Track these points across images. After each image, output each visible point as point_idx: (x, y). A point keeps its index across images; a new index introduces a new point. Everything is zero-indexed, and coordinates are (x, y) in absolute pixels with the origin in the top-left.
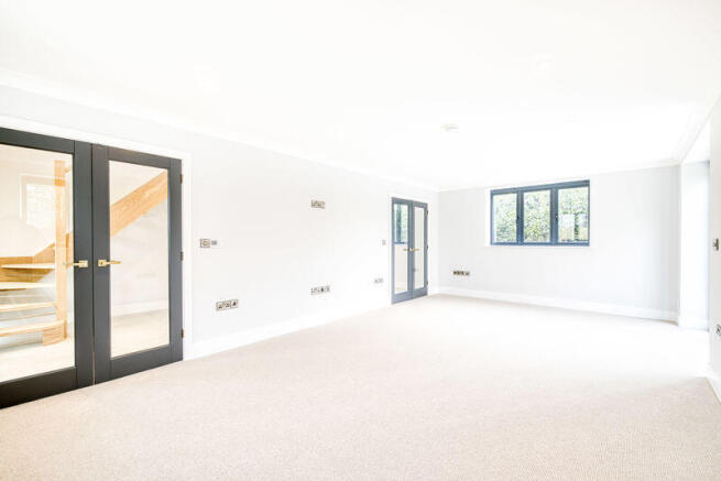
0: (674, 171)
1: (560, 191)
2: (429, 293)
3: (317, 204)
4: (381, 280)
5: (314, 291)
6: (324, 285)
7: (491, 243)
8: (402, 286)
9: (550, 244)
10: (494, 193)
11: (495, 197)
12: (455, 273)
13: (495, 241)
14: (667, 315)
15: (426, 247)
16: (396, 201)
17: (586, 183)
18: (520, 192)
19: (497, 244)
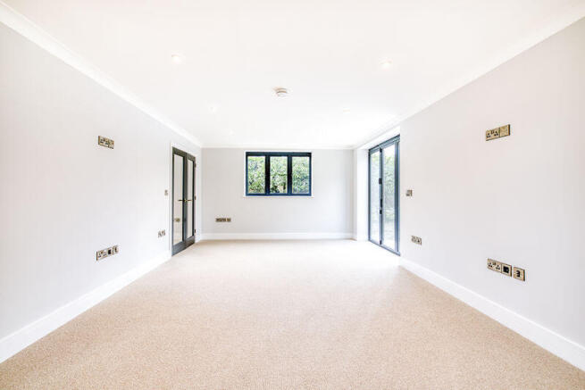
0: (351, 153)
1: (294, 158)
2: (196, 241)
3: (106, 142)
6: (110, 246)
7: (246, 194)
8: (178, 238)
9: (287, 195)
10: (248, 154)
11: (249, 158)
12: (218, 220)
13: (249, 192)
14: (349, 235)
15: (194, 198)
16: (176, 152)
17: (309, 155)
18: (268, 156)
19: (250, 195)
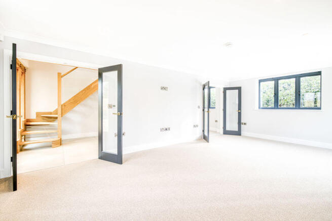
1: (301, 79)
3: (163, 88)
4: (197, 126)
5: (162, 130)
6: (167, 127)
7: (259, 108)
9: (295, 108)
10: (260, 81)
11: (261, 83)
13: (262, 106)
17: (319, 73)
18: (277, 80)
19: (263, 108)
